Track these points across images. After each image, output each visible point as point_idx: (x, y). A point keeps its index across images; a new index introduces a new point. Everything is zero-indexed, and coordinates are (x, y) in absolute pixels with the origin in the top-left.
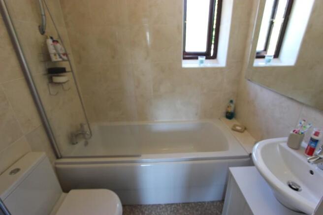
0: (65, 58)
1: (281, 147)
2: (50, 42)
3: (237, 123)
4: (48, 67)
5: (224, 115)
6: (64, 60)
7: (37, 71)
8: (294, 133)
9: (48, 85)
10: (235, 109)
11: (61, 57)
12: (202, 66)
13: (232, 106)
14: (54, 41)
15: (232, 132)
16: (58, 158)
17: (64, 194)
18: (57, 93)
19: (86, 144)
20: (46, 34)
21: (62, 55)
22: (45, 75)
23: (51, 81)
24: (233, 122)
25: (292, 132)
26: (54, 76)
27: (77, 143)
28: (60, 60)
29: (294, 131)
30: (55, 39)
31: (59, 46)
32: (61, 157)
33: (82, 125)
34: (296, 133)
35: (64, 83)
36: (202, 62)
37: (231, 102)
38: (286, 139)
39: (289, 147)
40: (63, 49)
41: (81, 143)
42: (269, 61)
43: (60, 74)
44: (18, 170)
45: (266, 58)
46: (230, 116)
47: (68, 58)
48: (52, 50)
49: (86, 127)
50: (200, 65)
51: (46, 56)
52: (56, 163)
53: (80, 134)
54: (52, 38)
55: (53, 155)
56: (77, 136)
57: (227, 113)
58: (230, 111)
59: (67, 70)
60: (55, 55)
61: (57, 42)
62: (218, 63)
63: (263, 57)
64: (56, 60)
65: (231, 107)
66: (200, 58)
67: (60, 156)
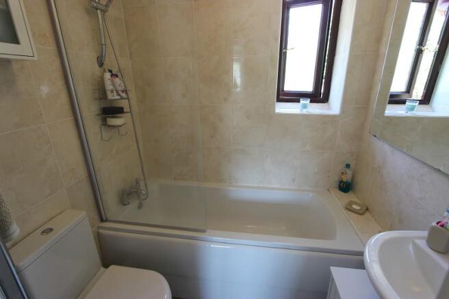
0: (124, 95)
1: (416, 246)
2: (108, 75)
3: (355, 200)
4: (102, 106)
5: (337, 184)
6: (122, 98)
7: (89, 111)
8: (438, 226)
9: (101, 128)
10: (353, 178)
11: (119, 95)
12: (305, 111)
13: (349, 172)
14: (112, 75)
15: (346, 212)
16: (102, 220)
17: (102, 269)
18: (111, 138)
19: (140, 206)
20: (105, 66)
21: (120, 92)
22: (98, 115)
23: (104, 123)
24: (350, 197)
25: (434, 224)
26: (109, 117)
27: (129, 203)
28: (119, 97)
29: (438, 223)
30: (113, 73)
31: (117, 81)
32: (106, 221)
33: (137, 182)
34: (442, 226)
35: (120, 126)
36: (305, 106)
37: (348, 166)
38: (425, 233)
39: (430, 247)
40: (122, 84)
41: (134, 204)
42: (412, 109)
43: (116, 115)
44: (51, 230)
45: (408, 103)
46: (345, 187)
47: (128, 96)
48: (109, 86)
49: (142, 184)
50: (301, 111)
51: (102, 92)
52: (99, 228)
53: (134, 192)
54: (110, 71)
55: (96, 217)
56: (129, 194)
57: (341, 182)
58: (344, 180)
59: (125, 110)
60: (112, 92)
61: (117, 76)
62: (330, 109)
63: (403, 102)
64: (113, 98)
65: (346, 174)
66: (303, 101)
67: (104, 219)
